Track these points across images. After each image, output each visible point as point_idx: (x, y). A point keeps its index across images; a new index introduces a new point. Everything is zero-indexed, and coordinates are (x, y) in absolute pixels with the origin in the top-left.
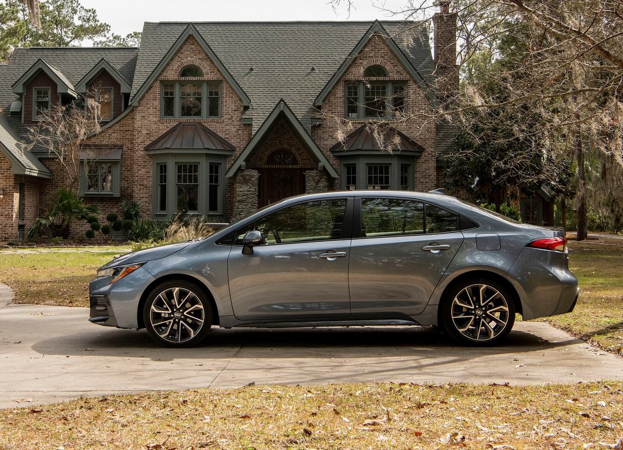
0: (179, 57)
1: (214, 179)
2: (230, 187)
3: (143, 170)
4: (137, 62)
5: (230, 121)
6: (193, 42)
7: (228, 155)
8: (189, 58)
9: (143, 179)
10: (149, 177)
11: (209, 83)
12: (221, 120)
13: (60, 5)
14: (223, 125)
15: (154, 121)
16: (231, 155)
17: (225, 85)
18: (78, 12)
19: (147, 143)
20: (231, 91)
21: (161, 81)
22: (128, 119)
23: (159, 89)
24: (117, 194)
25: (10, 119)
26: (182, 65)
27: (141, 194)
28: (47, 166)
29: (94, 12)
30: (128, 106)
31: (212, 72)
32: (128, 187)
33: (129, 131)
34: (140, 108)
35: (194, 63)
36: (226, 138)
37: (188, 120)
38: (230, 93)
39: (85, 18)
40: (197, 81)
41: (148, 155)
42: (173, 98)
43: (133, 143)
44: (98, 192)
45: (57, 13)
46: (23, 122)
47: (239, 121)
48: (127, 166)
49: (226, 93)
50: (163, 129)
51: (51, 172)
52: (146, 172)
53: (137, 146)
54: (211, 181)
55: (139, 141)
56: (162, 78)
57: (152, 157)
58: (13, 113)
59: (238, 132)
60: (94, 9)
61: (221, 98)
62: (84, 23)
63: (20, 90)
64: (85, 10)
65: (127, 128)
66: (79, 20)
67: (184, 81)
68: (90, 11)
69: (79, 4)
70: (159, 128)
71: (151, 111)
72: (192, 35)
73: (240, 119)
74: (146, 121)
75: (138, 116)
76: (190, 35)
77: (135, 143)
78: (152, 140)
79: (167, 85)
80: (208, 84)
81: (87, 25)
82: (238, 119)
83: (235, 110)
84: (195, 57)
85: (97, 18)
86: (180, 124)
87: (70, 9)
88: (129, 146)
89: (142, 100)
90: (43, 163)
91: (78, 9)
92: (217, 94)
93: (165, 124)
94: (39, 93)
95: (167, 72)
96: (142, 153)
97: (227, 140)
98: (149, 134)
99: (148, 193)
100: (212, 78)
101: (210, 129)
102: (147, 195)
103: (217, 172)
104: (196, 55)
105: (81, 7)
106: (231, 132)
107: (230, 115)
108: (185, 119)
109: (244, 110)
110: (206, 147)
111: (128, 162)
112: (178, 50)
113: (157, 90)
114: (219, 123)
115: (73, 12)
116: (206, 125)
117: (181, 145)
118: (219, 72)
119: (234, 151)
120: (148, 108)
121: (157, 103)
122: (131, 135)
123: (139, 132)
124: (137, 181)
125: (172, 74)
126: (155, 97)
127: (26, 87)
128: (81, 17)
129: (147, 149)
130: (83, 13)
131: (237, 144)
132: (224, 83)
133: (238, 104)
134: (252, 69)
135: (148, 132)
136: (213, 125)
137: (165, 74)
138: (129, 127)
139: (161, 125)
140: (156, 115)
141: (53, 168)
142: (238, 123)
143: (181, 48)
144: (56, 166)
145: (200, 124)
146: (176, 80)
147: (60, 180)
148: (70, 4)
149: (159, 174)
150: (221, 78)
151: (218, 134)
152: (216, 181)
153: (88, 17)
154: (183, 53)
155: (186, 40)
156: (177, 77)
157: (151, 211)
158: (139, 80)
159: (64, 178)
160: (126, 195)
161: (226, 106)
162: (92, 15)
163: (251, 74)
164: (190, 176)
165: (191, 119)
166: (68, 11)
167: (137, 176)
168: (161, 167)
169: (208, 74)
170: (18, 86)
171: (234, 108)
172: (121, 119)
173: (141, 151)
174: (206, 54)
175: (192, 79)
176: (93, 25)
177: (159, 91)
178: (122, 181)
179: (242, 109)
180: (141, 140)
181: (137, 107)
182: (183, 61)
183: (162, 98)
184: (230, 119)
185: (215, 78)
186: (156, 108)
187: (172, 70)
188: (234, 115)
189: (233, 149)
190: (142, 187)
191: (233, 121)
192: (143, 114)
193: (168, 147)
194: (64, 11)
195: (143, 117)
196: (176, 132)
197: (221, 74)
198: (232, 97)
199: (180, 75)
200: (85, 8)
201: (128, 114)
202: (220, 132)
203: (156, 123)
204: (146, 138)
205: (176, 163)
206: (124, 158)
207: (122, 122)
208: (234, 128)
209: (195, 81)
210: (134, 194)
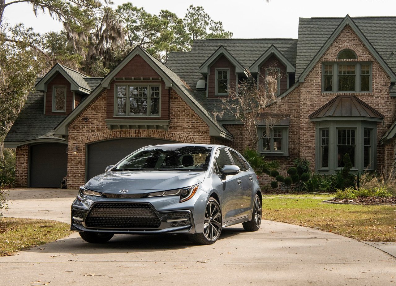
0: (337, 43)
1: (367, 141)
2: (379, 149)
3: (308, 134)
4: (298, 49)
5: (379, 95)
6: (349, 31)
7: (378, 122)
8: (346, 44)
9: (308, 141)
10: (312, 139)
11: (362, 63)
12: (372, 93)
13: (196, 19)
14: (374, 98)
15: (316, 95)
16: (381, 122)
17: (375, 65)
18: (209, 24)
19: (312, 112)
20: (381, 70)
21: (322, 62)
22: (295, 94)
23: (320, 69)
24: (286, 154)
25: (197, 94)
26: (339, 49)
27: (306, 153)
28: (229, 131)
29: (221, 24)
30: (295, 83)
31: (364, 55)
32: (295, 148)
33: (295, 103)
34: (305, 84)
35: (350, 47)
36: (376, 108)
37: (344, 94)
38: (379, 72)
39: (214, 28)
40: (352, 62)
41: (312, 122)
42: (332, 76)
43: (299, 113)
44: (271, 152)
45: (193, 25)
46: (207, 96)
47: (386, 94)
48: (294, 131)
49: (376, 72)
50: (325, 101)
51: (232, 135)
52: (310, 136)
53: (302, 115)
54: (365, 143)
55: (305, 110)
56: (323, 60)
57: (315, 124)
58: (199, 89)
59: (386, 103)
60: (220, 22)
61: (371, 75)
62: (214, 32)
63: (205, 70)
64: (214, 22)
65: (294, 101)
66: (210, 30)
67: (342, 62)
68: (218, 23)
69: (210, 18)
70: (321, 100)
71: (314, 86)
72: (349, 24)
73: (387, 93)
74: (310, 95)
75: (304, 91)
76: (346, 25)
77: (301, 112)
78: (315, 110)
79: (327, 65)
80: (360, 64)
81: (216, 34)
82: (386, 93)
83: (384, 86)
84: (350, 42)
85: (223, 28)
86: (338, 96)
87: (203, 22)
88: (296, 115)
89: (307, 77)
90: (226, 129)
91: (209, 22)
92: (368, 72)
93: (326, 97)
94: (220, 73)
95: (327, 55)
96: (307, 120)
97: (377, 110)
98: (312, 105)
99: (312, 153)
100: (365, 59)
101: (363, 101)
102: (311, 155)
103: (369, 136)
104: (351, 41)
105: (212, 20)
106: (380, 103)
107: (379, 89)
108: (341, 93)
109: (391, 85)
110: (362, 115)
111: (294, 128)
112: (337, 37)
113: (319, 69)
114: (370, 96)
115: (205, 24)
116: (359, 98)
117: (342, 114)
118: (370, 54)
119: (383, 118)
120: (312, 84)
121: (319, 80)
122: (297, 106)
123: (305, 103)
124: (303, 143)
125: (331, 57)
126: (317, 75)
127: (210, 69)
128: (211, 28)
129: (311, 117)
130: (213, 25)
131: (385, 113)
132: (374, 63)
133: (387, 80)
134: (392, 54)
135: (312, 104)
136: (365, 98)
137: (325, 57)
138: (295, 99)
139: (322, 98)
140: (318, 90)
141: (234, 133)
142: (386, 96)
143: (339, 35)
144: (236, 131)
145: (354, 97)
146: (335, 62)
147: (240, 142)
148: (203, 18)
149: (322, 137)
150: (372, 59)
151: (370, 105)
152: (369, 143)
153: (216, 28)
154: (340, 40)
155: (343, 29)
156: (336, 59)
157: (314, 167)
158: (301, 62)
159: (242, 141)
160: (294, 155)
161: (376, 82)
162: (220, 26)
163: (392, 57)
164: (348, 139)
165: (347, 93)
166: (201, 23)
167: (303, 139)
168: (323, 132)
169: (361, 56)
170: (204, 68)
171: (383, 84)
172: (289, 94)
173: (306, 118)
174: (360, 40)
175: (348, 61)
176: (220, 34)
177: (320, 71)
178: (289, 143)
179: (389, 85)
180: (306, 110)
181: (303, 83)
182: (340, 46)
183: (323, 76)
184: (379, 93)
185: (367, 60)
186: (318, 84)
187: (331, 53)
188: (383, 89)
189: (382, 117)
190: (307, 148)
191: (382, 94)
192: (308, 89)
193: (331, 115)
194: (199, 24)
195: (308, 91)
196: (336, 103)
197: (372, 56)
198: (381, 75)
199: (338, 57)
200: (214, 21)
201: (294, 89)
202: (371, 104)
203: (318, 97)
204: (310, 108)
205: (337, 128)
206: (291, 124)
207: (289, 96)
208: (383, 100)
209: (350, 62)
210: (300, 154)
